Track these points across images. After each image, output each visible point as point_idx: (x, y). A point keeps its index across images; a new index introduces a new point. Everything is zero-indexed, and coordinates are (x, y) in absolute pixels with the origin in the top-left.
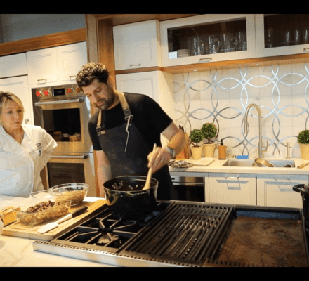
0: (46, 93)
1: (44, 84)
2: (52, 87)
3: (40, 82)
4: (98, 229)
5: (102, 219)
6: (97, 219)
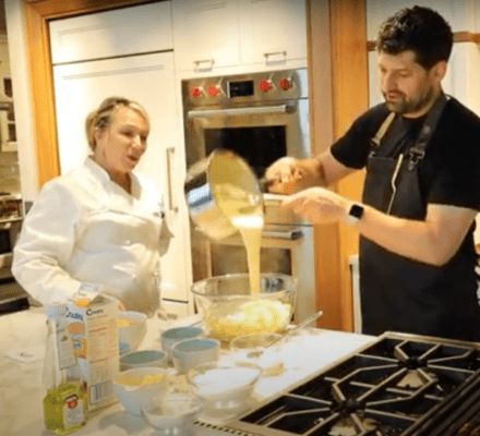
0: (213, 92)
1: (209, 70)
2: (225, 79)
3: (202, 66)
4: (329, 403)
5: (338, 381)
6: (327, 379)
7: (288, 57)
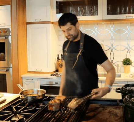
4: (12, 112)
5: (14, 106)
6: (12, 106)
7: (6, 25)
